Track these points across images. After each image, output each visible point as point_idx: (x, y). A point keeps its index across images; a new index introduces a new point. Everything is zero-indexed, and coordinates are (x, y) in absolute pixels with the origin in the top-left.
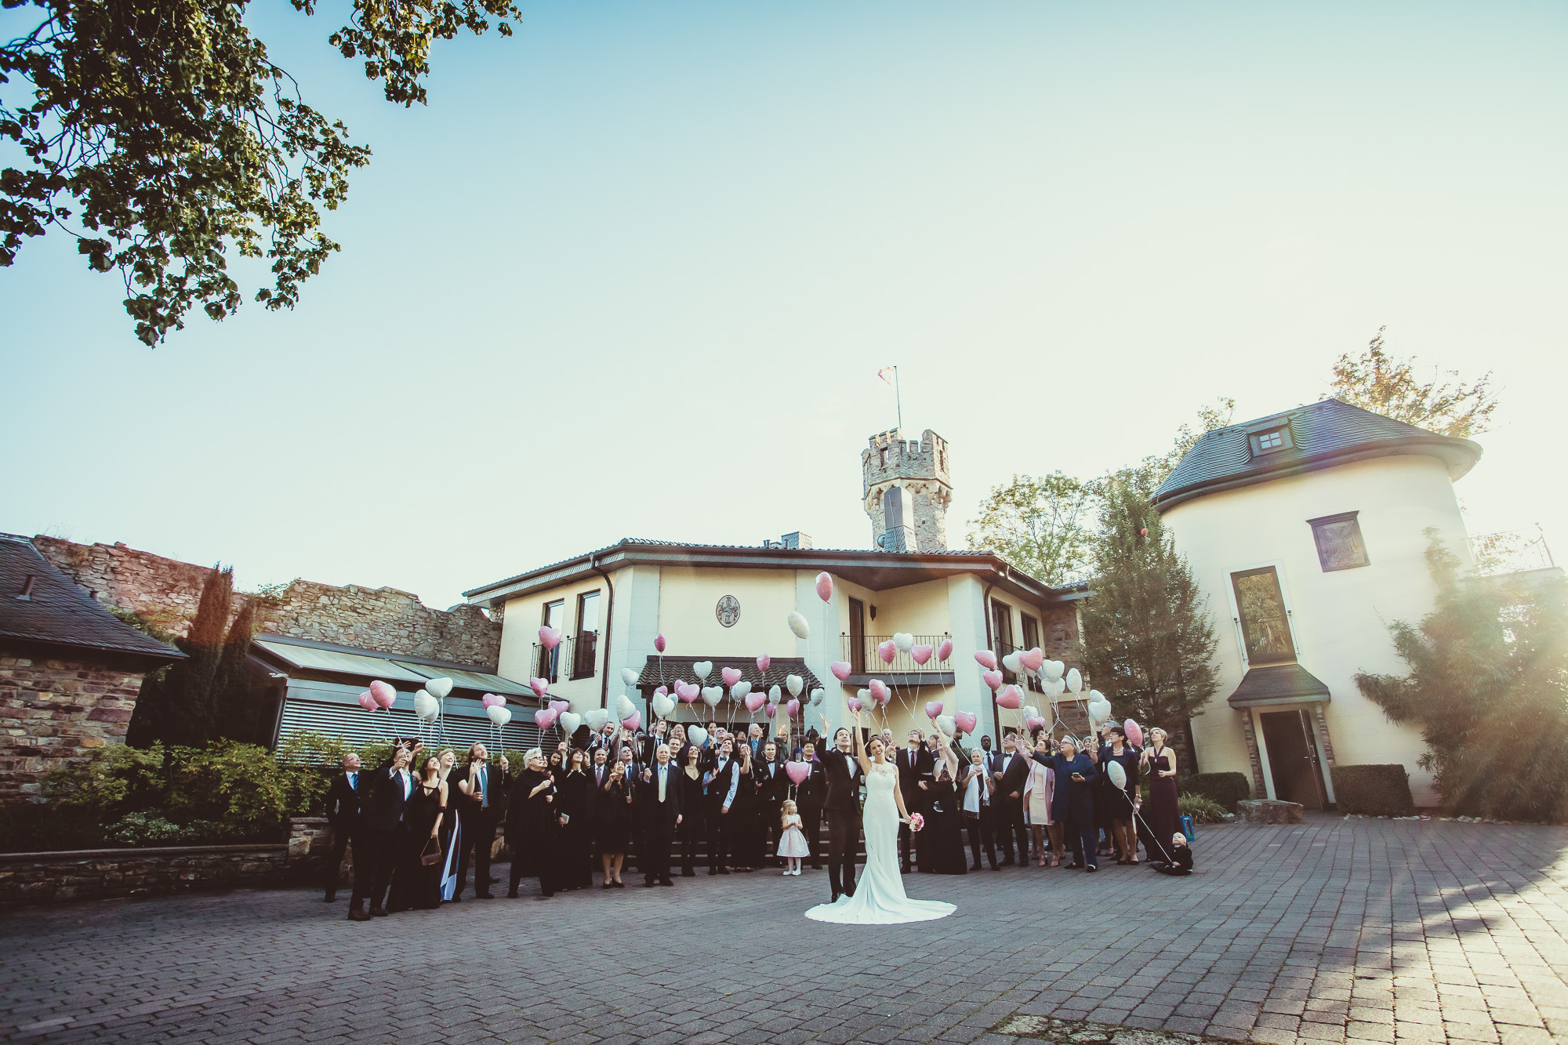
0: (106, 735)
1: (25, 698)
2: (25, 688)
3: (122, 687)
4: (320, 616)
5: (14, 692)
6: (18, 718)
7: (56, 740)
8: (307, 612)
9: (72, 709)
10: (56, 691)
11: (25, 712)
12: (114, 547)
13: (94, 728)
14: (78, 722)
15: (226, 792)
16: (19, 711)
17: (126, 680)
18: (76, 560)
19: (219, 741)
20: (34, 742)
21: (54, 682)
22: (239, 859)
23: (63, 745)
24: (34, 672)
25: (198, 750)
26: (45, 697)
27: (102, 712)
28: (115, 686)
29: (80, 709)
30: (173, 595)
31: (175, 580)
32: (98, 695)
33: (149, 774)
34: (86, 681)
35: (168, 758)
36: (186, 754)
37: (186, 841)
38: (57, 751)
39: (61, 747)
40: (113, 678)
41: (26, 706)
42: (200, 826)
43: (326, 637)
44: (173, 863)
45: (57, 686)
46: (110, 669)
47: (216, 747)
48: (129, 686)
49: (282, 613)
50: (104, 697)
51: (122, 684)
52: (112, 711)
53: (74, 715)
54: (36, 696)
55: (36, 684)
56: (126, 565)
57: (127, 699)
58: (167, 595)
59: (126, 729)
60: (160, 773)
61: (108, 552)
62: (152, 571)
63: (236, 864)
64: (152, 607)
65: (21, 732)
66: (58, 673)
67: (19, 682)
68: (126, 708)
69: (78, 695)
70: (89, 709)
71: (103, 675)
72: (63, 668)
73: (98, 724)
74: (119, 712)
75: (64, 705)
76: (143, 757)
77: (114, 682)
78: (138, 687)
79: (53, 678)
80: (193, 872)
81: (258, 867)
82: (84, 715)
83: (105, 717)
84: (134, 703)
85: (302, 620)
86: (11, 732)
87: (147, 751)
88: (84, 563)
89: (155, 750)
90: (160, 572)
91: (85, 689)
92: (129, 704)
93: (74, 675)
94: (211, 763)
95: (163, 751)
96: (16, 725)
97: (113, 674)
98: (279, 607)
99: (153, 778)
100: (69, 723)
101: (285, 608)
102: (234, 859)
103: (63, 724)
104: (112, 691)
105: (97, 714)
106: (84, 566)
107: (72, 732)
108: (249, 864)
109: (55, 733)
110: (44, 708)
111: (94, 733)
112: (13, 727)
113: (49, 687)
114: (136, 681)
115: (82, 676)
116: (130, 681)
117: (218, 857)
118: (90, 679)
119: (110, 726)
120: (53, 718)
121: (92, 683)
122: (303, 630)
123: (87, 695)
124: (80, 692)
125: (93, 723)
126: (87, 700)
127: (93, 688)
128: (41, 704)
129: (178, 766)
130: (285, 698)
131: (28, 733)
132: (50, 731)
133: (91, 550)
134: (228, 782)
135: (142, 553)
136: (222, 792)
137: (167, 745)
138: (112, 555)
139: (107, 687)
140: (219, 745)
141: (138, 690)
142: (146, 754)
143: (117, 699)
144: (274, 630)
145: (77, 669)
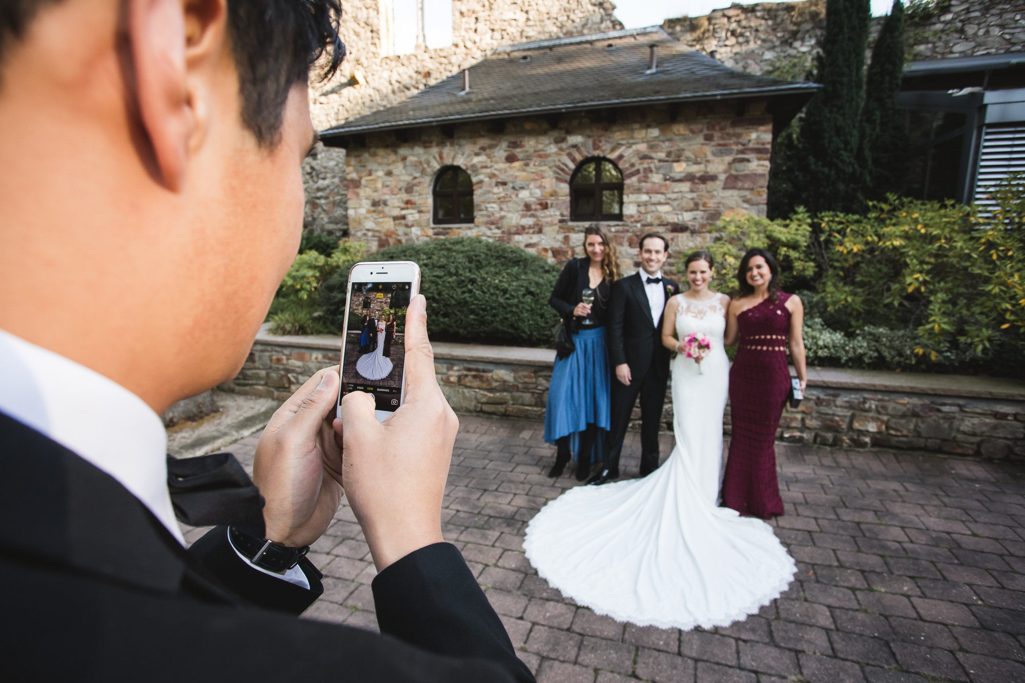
0: (746, 205)
1: (662, 171)
2: (660, 161)
3: (751, 145)
4: (1000, 15)
5: (652, 166)
6: (662, 193)
7: (699, 214)
8: (977, 14)
9: (706, 178)
10: (688, 160)
11: (666, 186)
12: (729, 8)
13: (732, 197)
14: (715, 193)
15: (917, 290)
16: (661, 186)
17: (754, 136)
18: (698, 33)
19: (886, 201)
20: (680, 217)
21: (683, 150)
22: (955, 409)
23: (707, 219)
24: (663, 141)
25: (856, 217)
26: (680, 168)
27: (736, 178)
28: (743, 145)
29: (713, 178)
30: (797, 44)
31: (795, 24)
32: (728, 159)
33: (793, 254)
34: (713, 143)
35: (816, 229)
36: (840, 223)
37: (856, 363)
38: (703, 226)
39: (705, 222)
40: (739, 136)
41: (666, 180)
42: (876, 338)
43: (1014, 44)
44: (840, 401)
45: (688, 154)
46: (734, 124)
47: (882, 210)
48: (758, 143)
49: (939, 26)
50: (735, 161)
51: (749, 141)
52: (746, 176)
53: (710, 185)
54: (671, 168)
55: (669, 154)
56: (744, 23)
57: (759, 159)
58: (791, 45)
59: (765, 196)
60: (808, 254)
61: (724, 16)
62: (770, 22)
63: (949, 418)
64: (778, 64)
65: (666, 208)
66: (685, 138)
67: (654, 155)
68: (760, 171)
69: (708, 161)
70: (722, 177)
71: (728, 134)
72: (687, 132)
73: (735, 193)
74: (753, 177)
75: (698, 175)
76: (780, 231)
77: (741, 140)
78: (768, 143)
79: (682, 145)
80: (874, 419)
81: (995, 427)
82: (719, 183)
83: (740, 184)
84: (767, 163)
85: (970, 30)
86: (660, 208)
87: (788, 222)
88: (706, 35)
89: (799, 220)
90: (779, 20)
91: (714, 154)
92: (763, 165)
93: (700, 139)
94: (880, 237)
95: (809, 221)
96: (663, 201)
97: (739, 130)
98: (934, 20)
99: (799, 259)
100: (707, 195)
101: (942, 19)
102: (945, 409)
103: (702, 196)
104: (742, 152)
105: (732, 182)
106: (708, 38)
107: (711, 204)
108: (976, 421)
109: (696, 207)
110: (680, 181)
111: (733, 204)
112: (660, 204)
113: (679, 156)
114: (762, 135)
115: (708, 138)
116: (758, 137)
117: (915, 401)
118: (717, 141)
119: (747, 194)
120: (692, 191)
121: (719, 145)
122: (973, 44)
123: (717, 160)
124: (710, 157)
125: (729, 193)
126: (718, 166)
127: (722, 150)
128: (678, 176)
129: (828, 242)
130: (982, 125)
131: (674, 209)
132: (691, 205)
133: (710, 19)
134: (921, 272)
135: (757, 5)
136: (910, 289)
137: (813, 211)
138: (729, 18)
139: (735, 148)
140: (885, 207)
141: (769, 146)
142: (786, 226)
143: (748, 161)
144: (929, 54)
145: (701, 131)
